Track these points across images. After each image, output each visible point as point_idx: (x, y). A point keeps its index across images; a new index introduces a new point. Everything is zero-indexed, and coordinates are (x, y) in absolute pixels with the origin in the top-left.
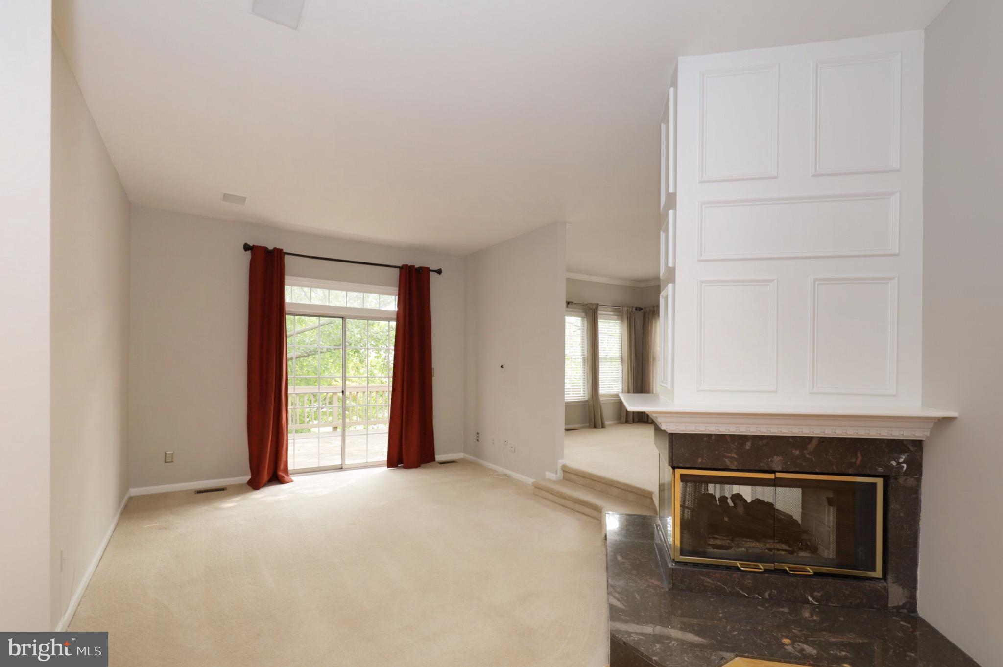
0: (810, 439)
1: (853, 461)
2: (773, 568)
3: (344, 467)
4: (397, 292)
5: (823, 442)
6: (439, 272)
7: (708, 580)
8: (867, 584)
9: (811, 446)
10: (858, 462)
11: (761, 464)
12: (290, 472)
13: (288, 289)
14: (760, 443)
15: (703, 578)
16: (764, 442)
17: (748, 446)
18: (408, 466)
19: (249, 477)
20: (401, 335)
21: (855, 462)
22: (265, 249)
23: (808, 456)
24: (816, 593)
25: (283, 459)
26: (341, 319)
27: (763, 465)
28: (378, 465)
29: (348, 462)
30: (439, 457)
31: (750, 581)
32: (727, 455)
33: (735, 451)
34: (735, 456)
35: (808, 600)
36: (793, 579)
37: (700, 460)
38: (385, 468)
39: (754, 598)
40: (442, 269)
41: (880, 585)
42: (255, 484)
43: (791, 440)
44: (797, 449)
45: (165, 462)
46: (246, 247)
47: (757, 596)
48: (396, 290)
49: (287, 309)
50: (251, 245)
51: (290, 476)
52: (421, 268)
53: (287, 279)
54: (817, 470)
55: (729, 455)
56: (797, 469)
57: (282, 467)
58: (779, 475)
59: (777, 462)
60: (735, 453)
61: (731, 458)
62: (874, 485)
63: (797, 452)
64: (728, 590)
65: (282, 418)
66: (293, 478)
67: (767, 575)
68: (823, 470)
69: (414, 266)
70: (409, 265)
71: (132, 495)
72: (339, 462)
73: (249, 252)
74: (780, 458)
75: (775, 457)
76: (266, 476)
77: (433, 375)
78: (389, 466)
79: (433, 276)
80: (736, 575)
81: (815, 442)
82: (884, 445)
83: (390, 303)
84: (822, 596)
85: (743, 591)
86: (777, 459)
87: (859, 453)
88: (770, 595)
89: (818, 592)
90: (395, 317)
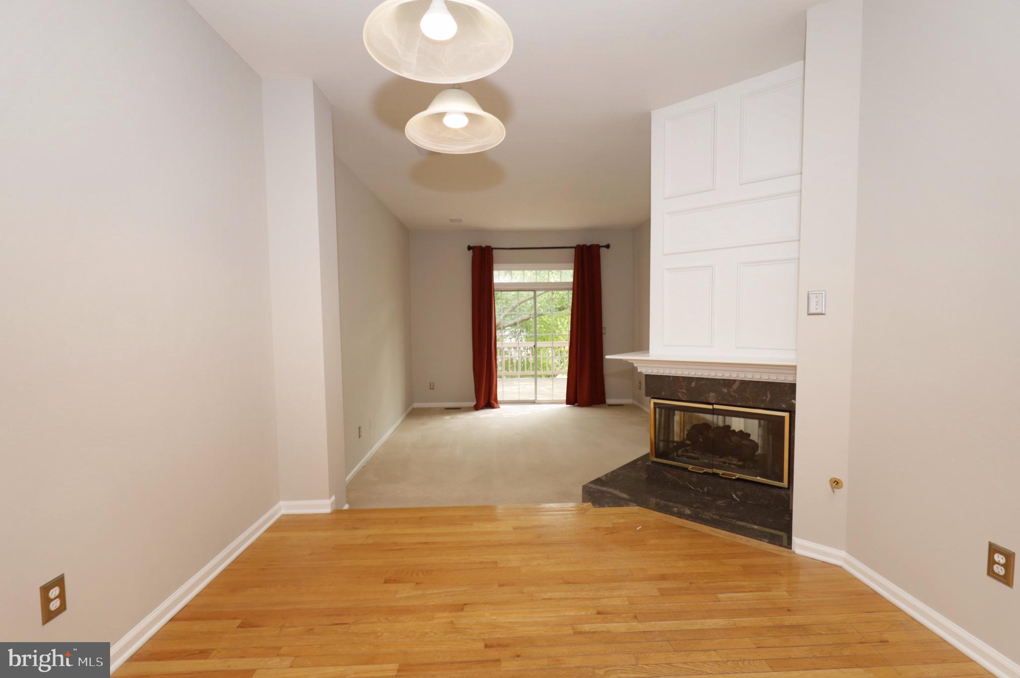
0: (735, 381)
1: (764, 398)
2: (712, 472)
3: (536, 402)
4: (573, 267)
5: (743, 383)
6: (608, 246)
7: (669, 475)
8: (774, 491)
9: (735, 386)
10: (768, 399)
11: (702, 398)
12: (498, 402)
13: (495, 273)
14: (701, 383)
15: (666, 473)
16: (704, 382)
17: (693, 384)
18: (581, 405)
19: (475, 403)
20: (575, 301)
21: (766, 399)
22: (480, 247)
23: (732, 394)
24: (738, 493)
25: (494, 392)
26: (533, 292)
27: (702, 399)
28: (560, 402)
29: (539, 398)
30: (609, 401)
31: (695, 479)
32: (679, 390)
33: (685, 387)
34: (684, 391)
35: (733, 497)
36: (723, 481)
37: (663, 393)
38: (565, 405)
39: (697, 491)
40: (610, 244)
41: (783, 493)
42: (477, 408)
43: (721, 381)
44: (725, 388)
45: (430, 389)
46: (469, 248)
47: (699, 489)
48: (572, 265)
49: (495, 287)
50: (472, 246)
51: (499, 404)
52: (592, 246)
53: (495, 266)
54: (739, 404)
55: (681, 391)
56: (725, 403)
57: (493, 397)
58: (716, 407)
59: (712, 397)
60: (685, 389)
61: (683, 392)
62: (783, 417)
63: (725, 390)
64: (681, 483)
65: (492, 364)
66: (500, 406)
67: (706, 476)
68: (743, 404)
69: (586, 245)
70: (581, 245)
71: (415, 407)
72: (533, 398)
73: (471, 251)
74: (714, 394)
75: (711, 393)
76: (482, 403)
77: (604, 332)
78: (567, 404)
79: (603, 251)
80: (686, 474)
81: (737, 384)
82: (787, 388)
83: (567, 276)
84: (742, 495)
85: (691, 485)
86: (712, 395)
87: (768, 393)
88: (708, 489)
89: (740, 492)
90: (571, 287)
